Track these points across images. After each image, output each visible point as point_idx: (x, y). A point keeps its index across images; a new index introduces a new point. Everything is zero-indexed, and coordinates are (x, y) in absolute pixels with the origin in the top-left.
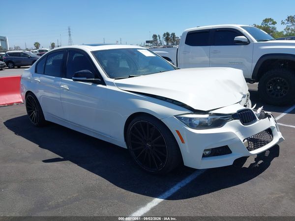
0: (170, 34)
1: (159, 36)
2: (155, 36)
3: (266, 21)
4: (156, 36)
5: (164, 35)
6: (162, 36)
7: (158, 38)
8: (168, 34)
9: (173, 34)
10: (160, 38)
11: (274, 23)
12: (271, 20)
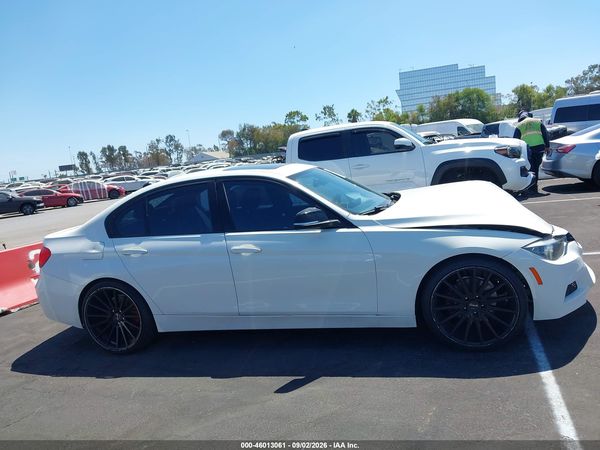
0: (116, 147)
1: (91, 153)
2: (82, 156)
3: (291, 115)
4: (86, 155)
5: (104, 150)
6: (98, 154)
7: (90, 158)
8: (111, 149)
9: (123, 149)
10: (94, 158)
11: (304, 118)
12: (297, 113)
